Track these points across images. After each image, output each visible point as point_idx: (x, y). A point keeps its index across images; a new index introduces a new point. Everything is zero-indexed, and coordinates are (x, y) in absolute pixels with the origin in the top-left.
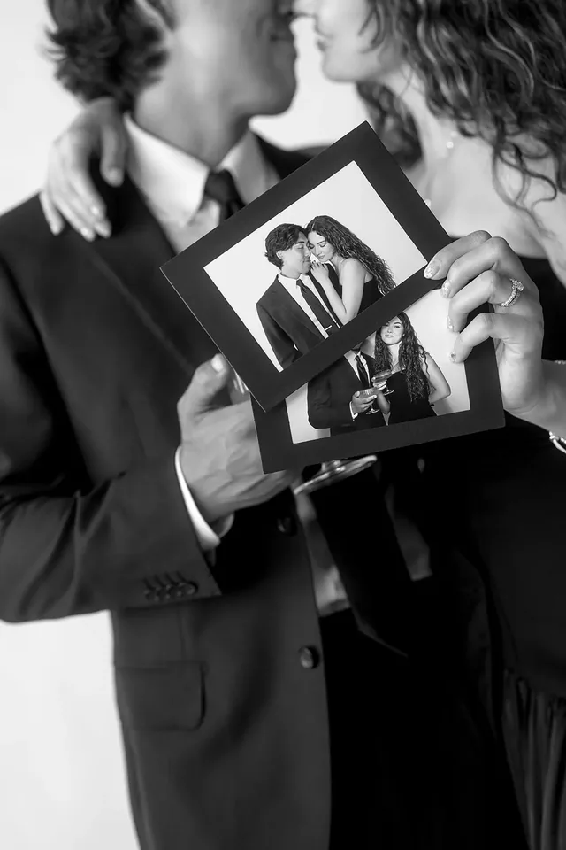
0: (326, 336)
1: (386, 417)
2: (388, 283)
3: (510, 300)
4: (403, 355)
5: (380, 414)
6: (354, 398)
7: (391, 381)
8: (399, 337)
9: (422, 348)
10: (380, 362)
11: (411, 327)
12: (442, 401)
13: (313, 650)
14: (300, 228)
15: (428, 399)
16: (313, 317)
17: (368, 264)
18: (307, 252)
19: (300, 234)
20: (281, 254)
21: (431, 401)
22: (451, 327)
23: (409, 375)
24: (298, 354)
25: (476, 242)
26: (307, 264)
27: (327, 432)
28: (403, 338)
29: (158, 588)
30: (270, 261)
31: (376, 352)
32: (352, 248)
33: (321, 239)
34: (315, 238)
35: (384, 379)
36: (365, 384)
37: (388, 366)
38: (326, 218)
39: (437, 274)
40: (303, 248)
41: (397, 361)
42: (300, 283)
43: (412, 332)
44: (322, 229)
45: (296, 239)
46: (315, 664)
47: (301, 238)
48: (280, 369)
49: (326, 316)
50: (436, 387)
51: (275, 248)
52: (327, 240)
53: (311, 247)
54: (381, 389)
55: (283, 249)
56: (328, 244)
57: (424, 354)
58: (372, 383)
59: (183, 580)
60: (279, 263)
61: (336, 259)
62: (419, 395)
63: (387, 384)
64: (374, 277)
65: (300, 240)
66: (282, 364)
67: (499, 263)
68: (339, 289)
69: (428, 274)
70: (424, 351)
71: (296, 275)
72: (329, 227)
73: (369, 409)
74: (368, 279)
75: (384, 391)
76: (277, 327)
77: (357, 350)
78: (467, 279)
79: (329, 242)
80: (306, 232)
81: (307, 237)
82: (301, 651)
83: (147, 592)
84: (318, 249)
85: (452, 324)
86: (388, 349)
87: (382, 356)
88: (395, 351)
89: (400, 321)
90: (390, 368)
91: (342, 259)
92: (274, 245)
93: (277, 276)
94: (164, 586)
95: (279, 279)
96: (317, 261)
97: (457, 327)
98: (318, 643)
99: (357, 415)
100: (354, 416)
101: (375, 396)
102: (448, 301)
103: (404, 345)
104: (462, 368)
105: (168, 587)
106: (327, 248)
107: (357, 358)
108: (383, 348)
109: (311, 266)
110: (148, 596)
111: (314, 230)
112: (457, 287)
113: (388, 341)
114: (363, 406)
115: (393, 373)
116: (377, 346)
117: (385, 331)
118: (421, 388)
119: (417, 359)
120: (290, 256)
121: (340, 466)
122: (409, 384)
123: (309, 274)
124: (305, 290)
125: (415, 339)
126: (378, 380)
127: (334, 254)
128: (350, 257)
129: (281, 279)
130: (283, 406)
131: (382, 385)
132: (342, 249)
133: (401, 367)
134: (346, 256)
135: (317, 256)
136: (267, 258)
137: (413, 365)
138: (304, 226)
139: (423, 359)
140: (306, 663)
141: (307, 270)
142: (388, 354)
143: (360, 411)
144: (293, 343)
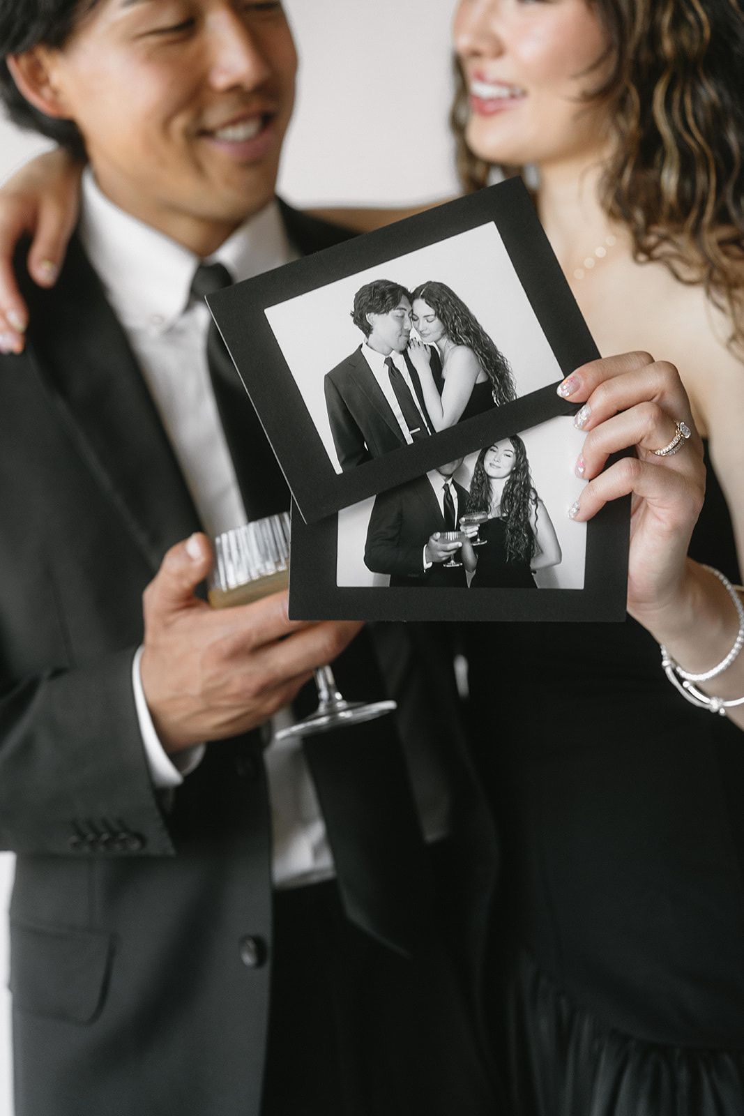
0: (410, 441)
1: (470, 576)
2: (506, 391)
3: (670, 447)
4: (508, 496)
5: (460, 572)
6: (432, 540)
7: (485, 528)
8: (508, 470)
9: (535, 492)
10: (475, 499)
11: (525, 460)
12: (548, 569)
13: (259, 942)
14: (404, 291)
15: (529, 563)
16: (397, 411)
17: (485, 361)
18: (407, 324)
19: (404, 299)
20: (372, 318)
21: (533, 566)
22: (581, 470)
23: (510, 525)
24: (367, 456)
25: (635, 364)
26: (403, 339)
27: (384, 580)
28: (512, 473)
29: (91, 837)
30: (355, 322)
31: (473, 483)
32: (467, 333)
33: (431, 311)
34: (421, 307)
35: (475, 524)
36: (448, 525)
37: (485, 507)
38: (442, 287)
39: (576, 394)
40: (403, 317)
41: (499, 502)
42: (389, 361)
43: (526, 468)
44: (434, 300)
45: (395, 303)
46: (260, 961)
47: (404, 302)
48: (339, 470)
49: (415, 415)
50: (544, 550)
51: (365, 308)
52: (437, 314)
53: (414, 318)
54: (470, 536)
55: (377, 312)
56: (437, 321)
57: (536, 500)
58: (459, 525)
59: (126, 830)
60: (367, 330)
61: (444, 342)
62: (519, 555)
63: (478, 531)
64: (489, 379)
65: (401, 305)
66: (342, 464)
67: (662, 394)
68: (439, 383)
69: (562, 392)
70: (537, 497)
71: (386, 349)
72: (444, 299)
73: (448, 561)
74: (481, 379)
75: (473, 540)
76: (346, 412)
77: (449, 476)
78: (614, 408)
79: (439, 317)
80: (412, 298)
81: (411, 303)
82: (243, 941)
83: (74, 839)
84: (423, 324)
85: (583, 465)
86: (489, 483)
87: (480, 491)
88: (498, 489)
89: (513, 449)
90: (486, 510)
91: (452, 345)
92: (366, 304)
93: (361, 346)
94: (99, 834)
95: (362, 350)
96: (419, 339)
97: (589, 471)
98: (266, 932)
99: (430, 565)
100: (427, 565)
101: (460, 544)
102: (584, 435)
103: (512, 482)
104: (583, 528)
105: (105, 837)
106: (435, 326)
107: (446, 487)
108: (483, 480)
109: (408, 343)
110: (75, 845)
111: (423, 297)
112: (600, 417)
113: (491, 471)
114: (441, 554)
115: (490, 517)
116: (475, 476)
117: (490, 456)
118: (523, 547)
119: (525, 505)
120: (385, 324)
121: (345, 710)
122: (509, 536)
123: (404, 353)
124: (394, 373)
125: (528, 477)
126: (468, 523)
127: (443, 335)
128: (463, 344)
129: (365, 350)
130: (333, 521)
131: (472, 531)
132: (454, 331)
133: (503, 511)
134: (458, 342)
135: (421, 333)
136: (352, 319)
137: (518, 512)
138: (411, 290)
139: (534, 507)
140: (248, 959)
141: (403, 348)
142: (489, 490)
143: (436, 560)
144: (363, 440)
